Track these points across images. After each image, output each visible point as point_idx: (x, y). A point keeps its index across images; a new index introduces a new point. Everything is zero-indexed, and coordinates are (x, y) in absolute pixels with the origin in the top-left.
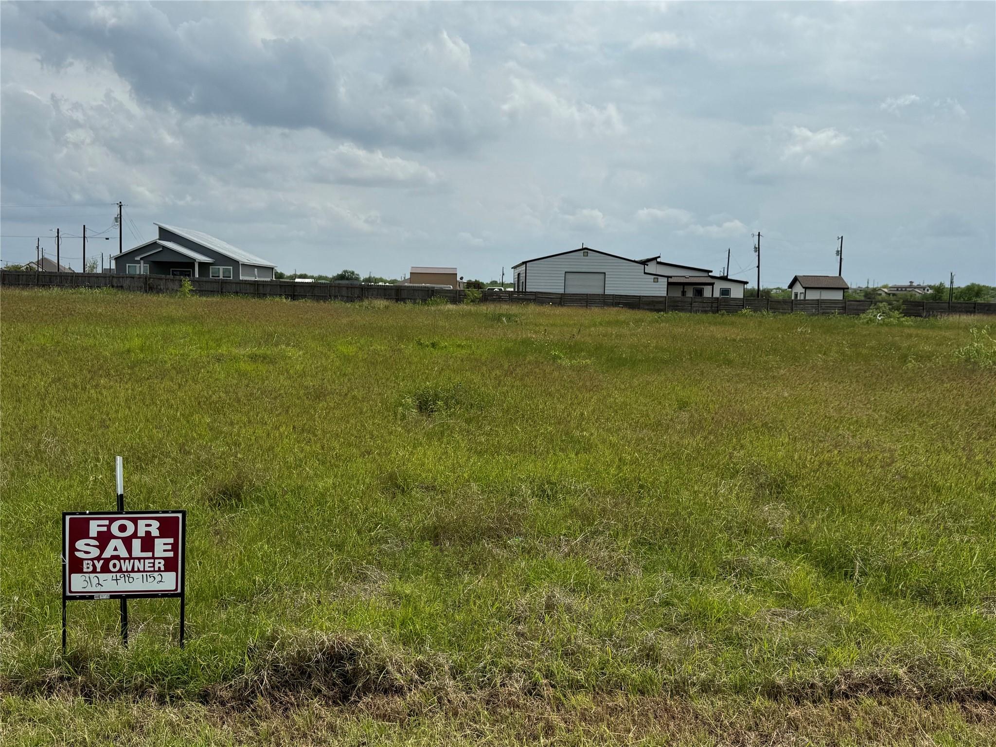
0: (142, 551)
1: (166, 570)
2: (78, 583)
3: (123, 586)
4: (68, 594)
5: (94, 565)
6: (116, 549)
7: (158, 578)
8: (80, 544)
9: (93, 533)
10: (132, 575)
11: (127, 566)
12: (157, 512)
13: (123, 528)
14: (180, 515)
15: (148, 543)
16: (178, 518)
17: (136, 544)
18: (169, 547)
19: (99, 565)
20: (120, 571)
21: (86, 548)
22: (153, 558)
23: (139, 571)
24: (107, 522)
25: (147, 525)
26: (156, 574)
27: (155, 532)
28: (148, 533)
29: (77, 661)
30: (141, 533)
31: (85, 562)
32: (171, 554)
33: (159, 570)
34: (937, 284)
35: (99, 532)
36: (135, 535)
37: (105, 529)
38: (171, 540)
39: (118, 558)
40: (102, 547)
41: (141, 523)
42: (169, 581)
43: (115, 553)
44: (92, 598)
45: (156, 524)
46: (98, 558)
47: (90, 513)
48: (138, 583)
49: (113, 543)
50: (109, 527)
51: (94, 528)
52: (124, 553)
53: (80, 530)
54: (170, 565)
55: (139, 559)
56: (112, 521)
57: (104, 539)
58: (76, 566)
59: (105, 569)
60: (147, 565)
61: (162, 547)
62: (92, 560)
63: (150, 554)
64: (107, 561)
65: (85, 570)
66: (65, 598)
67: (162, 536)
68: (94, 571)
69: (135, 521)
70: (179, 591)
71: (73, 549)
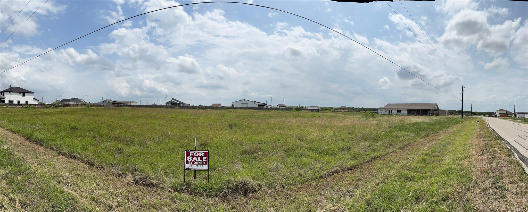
0: (200, 160)
1: (205, 164)
2: (188, 166)
3: (197, 168)
4: (186, 169)
5: (191, 162)
6: (195, 159)
7: (203, 166)
8: (188, 157)
9: (191, 155)
10: (198, 165)
11: (197, 163)
12: (203, 151)
13: (196, 154)
14: (208, 151)
15: (201, 158)
16: (207, 152)
17: (199, 158)
18: (206, 159)
19: (192, 162)
20: (196, 164)
21: (189, 158)
22: (202, 161)
23: (200, 164)
24: (193, 153)
25: (201, 154)
26: (203, 165)
27: (203, 155)
28: (201, 155)
29: (188, 185)
30: (200, 156)
31: (189, 162)
32: (206, 160)
33: (204, 164)
34: (297, 106)
35: (192, 155)
36: (199, 156)
37: (193, 154)
38: (206, 157)
39: (195, 161)
40: (192, 158)
41: (200, 153)
42: (205, 167)
43: (195, 160)
44: (190, 170)
45: (203, 153)
46: (192, 161)
47: (190, 151)
48: (199, 167)
49: (195, 157)
50: (194, 154)
51: (191, 154)
52: (197, 160)
53: (188, 154)
54: (206, 163)
55: (200, 161)
56: (194, 152)
57: (193, 156)
58: (187, 162)
59: (193, 164)
60: (201, 163)
61: (204, 158)
62: (190, 161)
63: (202, 160)
64: (193, 162)
65: (189, 163)
66: (185, 170)
67: (204, 156)
68: (191, 164)
69: (199, 153)
70: (208, 169)
71: (187, 159)
